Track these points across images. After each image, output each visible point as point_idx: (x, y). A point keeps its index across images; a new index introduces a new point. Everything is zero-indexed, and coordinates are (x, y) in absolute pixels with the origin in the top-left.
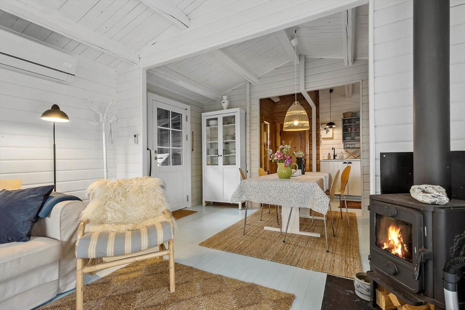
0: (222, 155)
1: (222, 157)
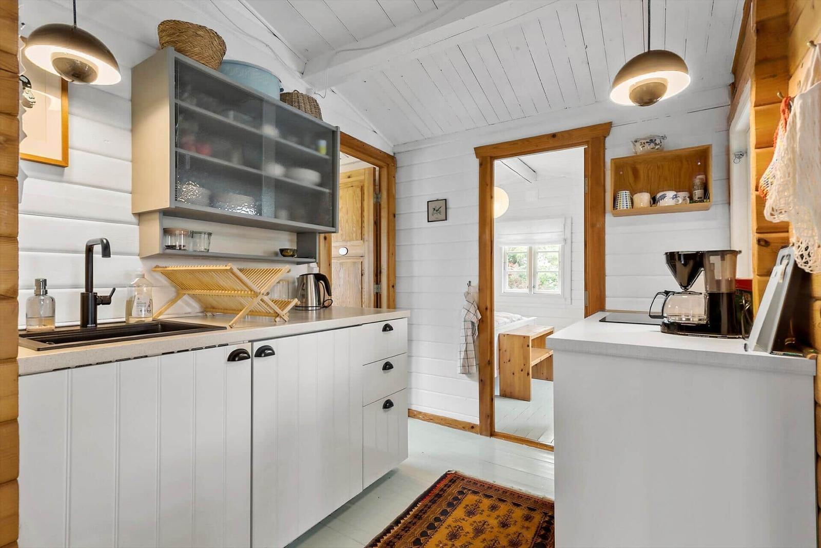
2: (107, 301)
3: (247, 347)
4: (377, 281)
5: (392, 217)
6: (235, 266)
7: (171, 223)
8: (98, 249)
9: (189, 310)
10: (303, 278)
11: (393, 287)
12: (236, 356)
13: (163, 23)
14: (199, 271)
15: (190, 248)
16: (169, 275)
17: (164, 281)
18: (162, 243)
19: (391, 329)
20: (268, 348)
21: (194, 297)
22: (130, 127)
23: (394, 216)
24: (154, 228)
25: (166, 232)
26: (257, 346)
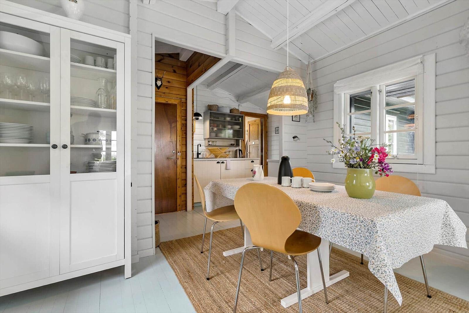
0: (69, 146)
1: (68, 150)
2: (200, 154)
3: (220, 161)
4: (262, 151)
5: (266, 133)
6: (218, 148)
7: (209, 140)
8: (199, 145)
9: (213, 157)
10: (237, 150)
11: (266, 153)
12: (218, 162)
13: (209, 105)
14: (214, 149)
15: (213, 144)
16: (209, 150)
17: (208, 151)
18: (208, 143)
19: (253, 162)
20: (223, 162)
21: (213, 154)
22: (203, 123)
23: (267, 132)
24: (207, 141)
25: (209, 142)
26: (222, 161)
